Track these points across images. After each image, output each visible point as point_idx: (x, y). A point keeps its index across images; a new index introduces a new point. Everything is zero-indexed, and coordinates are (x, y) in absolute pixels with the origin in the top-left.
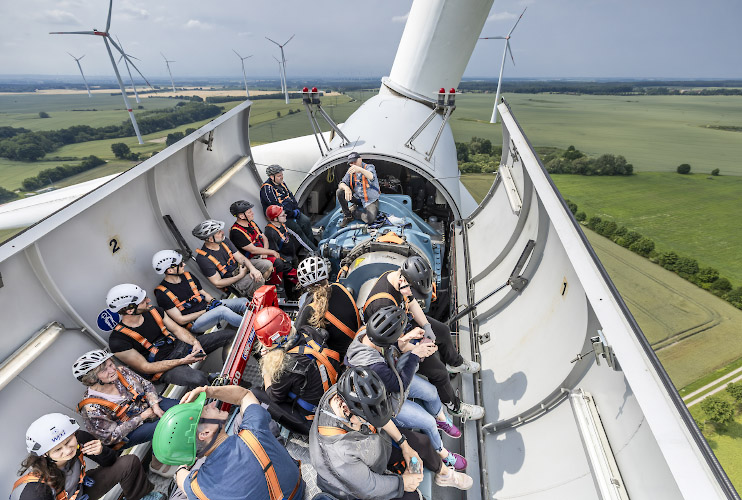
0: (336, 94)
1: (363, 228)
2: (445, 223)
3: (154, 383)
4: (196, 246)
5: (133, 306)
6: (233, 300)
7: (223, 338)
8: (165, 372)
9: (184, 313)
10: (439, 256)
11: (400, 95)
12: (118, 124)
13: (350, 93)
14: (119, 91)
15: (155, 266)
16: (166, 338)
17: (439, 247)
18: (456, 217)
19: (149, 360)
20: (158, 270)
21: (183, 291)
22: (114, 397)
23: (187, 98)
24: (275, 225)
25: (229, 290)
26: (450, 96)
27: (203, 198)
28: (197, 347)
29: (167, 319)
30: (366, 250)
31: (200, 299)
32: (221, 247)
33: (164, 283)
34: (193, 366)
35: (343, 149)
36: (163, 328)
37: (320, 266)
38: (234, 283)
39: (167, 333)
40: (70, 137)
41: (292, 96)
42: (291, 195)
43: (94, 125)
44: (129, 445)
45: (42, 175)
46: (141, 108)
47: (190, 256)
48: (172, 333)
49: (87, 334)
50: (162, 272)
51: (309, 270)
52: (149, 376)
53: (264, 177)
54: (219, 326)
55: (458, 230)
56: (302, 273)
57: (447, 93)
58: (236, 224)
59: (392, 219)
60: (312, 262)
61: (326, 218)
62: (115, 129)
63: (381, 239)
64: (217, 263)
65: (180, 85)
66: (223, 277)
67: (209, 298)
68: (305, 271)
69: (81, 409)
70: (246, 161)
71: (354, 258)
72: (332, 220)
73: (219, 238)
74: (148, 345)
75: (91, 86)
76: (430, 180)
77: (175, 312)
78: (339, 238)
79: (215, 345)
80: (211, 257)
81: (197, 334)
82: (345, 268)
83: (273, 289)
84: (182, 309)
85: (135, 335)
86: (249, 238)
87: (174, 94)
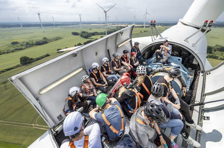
0: (161, 26)
1: (161, 65)
2: (195, 71)
3: (96, 88)
4: (113, 58)
5: (96, 68)
6: (118, 75)
7: (113, 84)
8: (99, 86)
9: (106, 74)
10: (190, 82)
11: (186, 25)
12: (103, 32)
13: (166, 26)
14: (105, 24)
15: (103, 61)
16: (101, 78)
17: (190, 78)
18: (202, 69)
19: (96, 82)
20: (103, 62)
21: (107, 68)
22: (87, 87)
23: (119, 26)
24: (133, 58)
25: (117, 72)
26: (210, 23)
27: (117, 47)
28: (106, 83)
29: (102, 74)
30: (160, 71)
31: (110, 72)
32: (118, 60)
33: (104, 65)
34: (105, 88)
35: (160, 40)
36: (101, 76)
37: (144, 69)
38: (119, 70)
39: (101, 77)
40: (94, 34)
41: (146, 27)
42: (140, 51)
43: (99, 32)
44: (88, 100)
45: (87, 41)
46: (108, 28)
47: (111, 61)
48: (102, 78)
49: (87, 72)
50: (104, 63)
51: (140, 69)
52: (95, 86)
53: (133, 45)
54: (112, 80)
55: (201, 74)
56: (138, 69)
57: (209, 22)
58: (123, 56)
59: (172, 64)
60: (142, 67)
61: (149, 60)
62: (102, 33)
63: (167, 69)
64: (116, 64)
65: (118, 23)
66: (117, 68)
67: (112, 72)
68: (139, 69)
69: (81, 87)
70: (130, 40)
71: (156, 73)
72: (150, 61)
73: (118, 58)
74: (97, 79)
75: (100, 23)
76: (192, 53)
77: (104, 73)
78: (152, 66)
79: (111, 85)
80: (115, 62)
81: (107, 80)
82: (152, 75)
83: (129, 74)
84: (106, 73)
85: (95, 75)
86: (125, 60)
87: (116, 26)
